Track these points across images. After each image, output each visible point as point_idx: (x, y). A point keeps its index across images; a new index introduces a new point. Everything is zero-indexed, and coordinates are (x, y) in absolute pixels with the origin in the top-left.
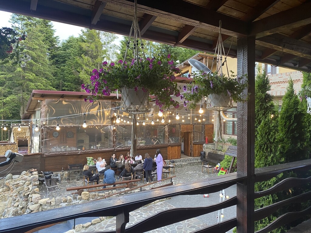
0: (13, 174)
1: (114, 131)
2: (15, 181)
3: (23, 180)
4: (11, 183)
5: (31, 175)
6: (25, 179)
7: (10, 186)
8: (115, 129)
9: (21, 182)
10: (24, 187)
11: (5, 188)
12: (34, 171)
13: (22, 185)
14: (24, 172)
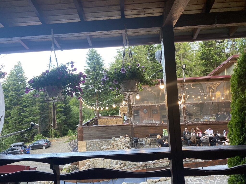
0: (116, 137)
1: (184, 108)
2: (117, 142)
3: (120, 142)
4: (114, 143)
5: (125, 139)
6: (121, 142)
7: (114, 145)
8: (185, 107)
9: (119, 143)
10: (121, 147)
11: (112, 146)
12: (127, 136)
13: (120, 145)
14: (121, 137)
